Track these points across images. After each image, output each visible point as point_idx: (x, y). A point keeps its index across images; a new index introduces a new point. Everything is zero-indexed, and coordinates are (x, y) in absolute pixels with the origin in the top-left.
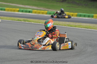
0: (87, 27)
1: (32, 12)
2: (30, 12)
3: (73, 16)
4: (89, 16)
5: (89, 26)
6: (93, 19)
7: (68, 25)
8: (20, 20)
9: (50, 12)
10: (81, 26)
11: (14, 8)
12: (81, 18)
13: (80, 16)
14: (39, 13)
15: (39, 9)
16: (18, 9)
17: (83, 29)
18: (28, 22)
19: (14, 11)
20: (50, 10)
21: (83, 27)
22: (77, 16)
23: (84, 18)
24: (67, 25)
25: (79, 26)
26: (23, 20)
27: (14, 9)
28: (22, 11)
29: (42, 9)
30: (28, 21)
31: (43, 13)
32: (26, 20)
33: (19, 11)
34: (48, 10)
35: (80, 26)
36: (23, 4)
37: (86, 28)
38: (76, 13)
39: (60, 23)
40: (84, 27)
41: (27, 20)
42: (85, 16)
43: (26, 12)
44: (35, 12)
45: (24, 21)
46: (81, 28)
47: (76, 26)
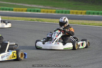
0: (101, 25)
1: (40, 11)
2: (38, 11)
4: (98, 14)
10: (95, 23)
12: (90, 15)
13: (89, 13)
14: (47, 12)
16: (26, 9)
19: (22, 11)
20: (57, 8)
22: (86, 13)
25: (93, 24)
27: (22, 9)
28: (30, 11)
29: (48, 7)
30: (41, 21)
31: (51, 12)
32: (39, 20)
33: (27, 11)
37: (100, 25)
40: (98, 24)
42: (94, 13)
43: (34, 11)
44: (44, 12)
46: (95, 26)
47: (90, 24)
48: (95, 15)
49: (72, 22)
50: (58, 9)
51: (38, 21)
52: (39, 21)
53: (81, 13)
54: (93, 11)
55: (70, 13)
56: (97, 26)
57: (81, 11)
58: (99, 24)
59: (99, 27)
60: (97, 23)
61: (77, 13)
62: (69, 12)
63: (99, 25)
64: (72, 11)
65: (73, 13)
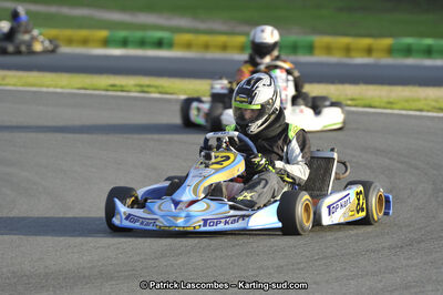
1: (171, 45)
2: (159, 44)
3: (375, 54)
7: (352, 100)
8: (122, 86)
10: (419, 100)
11: (80, 27)
12: (410, 61)
13: (408, 51)
14: (206, 47)
15: (202, 26)
16: (103, 34)
17: (430, 114)
18: (160, 93)
19: (85, 42)
21: (425, 108)
22: (391, 51)
23: (428, 62)
24: (349, 102)
25: (407, 101)
27: (83, 33)
28: (124, 43)
29: (217, 26)
30: (160, 90)
31: (224, 47)
32: (149, 86)
33: (106, 43)
34: (246, 29)
35: (414, 100)
36: (123, 9)
38: (387, 42)
40: (433, 104)
41: (156, 87)
42: (429, 52)
43: (142, 43)
44: (188, 46)
45: (138, 89)
46: (418, 113)
47: (391, 103)
48: (435, 58)
51: (146, 89)
52: (150, 89)
53: (369, 51)
54: (429, 41)
55: (316, 52)
56: (424, 114)
57: (366, 42)
58: (436, 101)
59: (434, 118)
60: (426, 99)
61: (348, 50)
62: (310, 49)
63: (434, 108)
64: (326, 39)
65: (328, 49)
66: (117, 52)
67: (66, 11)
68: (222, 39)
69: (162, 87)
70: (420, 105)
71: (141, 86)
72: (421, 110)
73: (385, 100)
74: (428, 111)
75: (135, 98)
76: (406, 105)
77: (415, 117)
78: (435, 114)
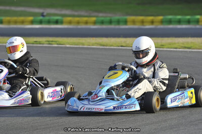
0: (187, 46)
1: (62, 23)
2: (57, 22)
3: (155, 24)
4: (189, 22)
5: (192, 43)
6: (198, 27)
8: (40, 42)
9: (102, 18)
10: (175, 43)
12: (171, 26)
13: (170, 22)
14: (78, 23)
15: (76, 13)
16: (31, 18)
17: (180, 50)
18: (58, 44)
19: (23, 22)
20: (101, 15)
22: (162, 22)
23: (179, 26)
25: (170, 44)
26: (46, 41)
27: (22, 18)
28: (41, 22)
29: (83, 13)
30: (58, 43)
31: (86, 23)
32: (52, 41)
33: (32, 22)
34: (96, 14)
35: (173, 44)
36: (40, 7)
37: (185, 48)
38: (161, 18)
39: (128, 42)
41: (56, 42)
42: (179, 22)
43: (49, 22)
44: (70, 23)
45: (48, 43)
46: (175, 50)
47: (163, 45)
48: (182, 25)
49: (125, 42)
50: (104, 15)
51: (51, 43)
53: (152, 22)
54: (179, 17)
55: (128, 23)
56: (178, 50)
57: (151, 18)
58: (183, 44)
59: (182, 51)
60: (178, 43)
61: (143, 22)
62: (126, 22)
63: (182, 47)
64: (133, 18)
65: (134, 22)
66: (37, 26)
67: (13, 8)
68: (85, 19)
69: (59, 41)
70: (176, 46)
71: (48, 41)
72: (176, 48)
73: (160, 44)
74: (179, 48)
75: (46, 47)
76: (169, 46)
77: (174, 51)
78: (183, 50)
